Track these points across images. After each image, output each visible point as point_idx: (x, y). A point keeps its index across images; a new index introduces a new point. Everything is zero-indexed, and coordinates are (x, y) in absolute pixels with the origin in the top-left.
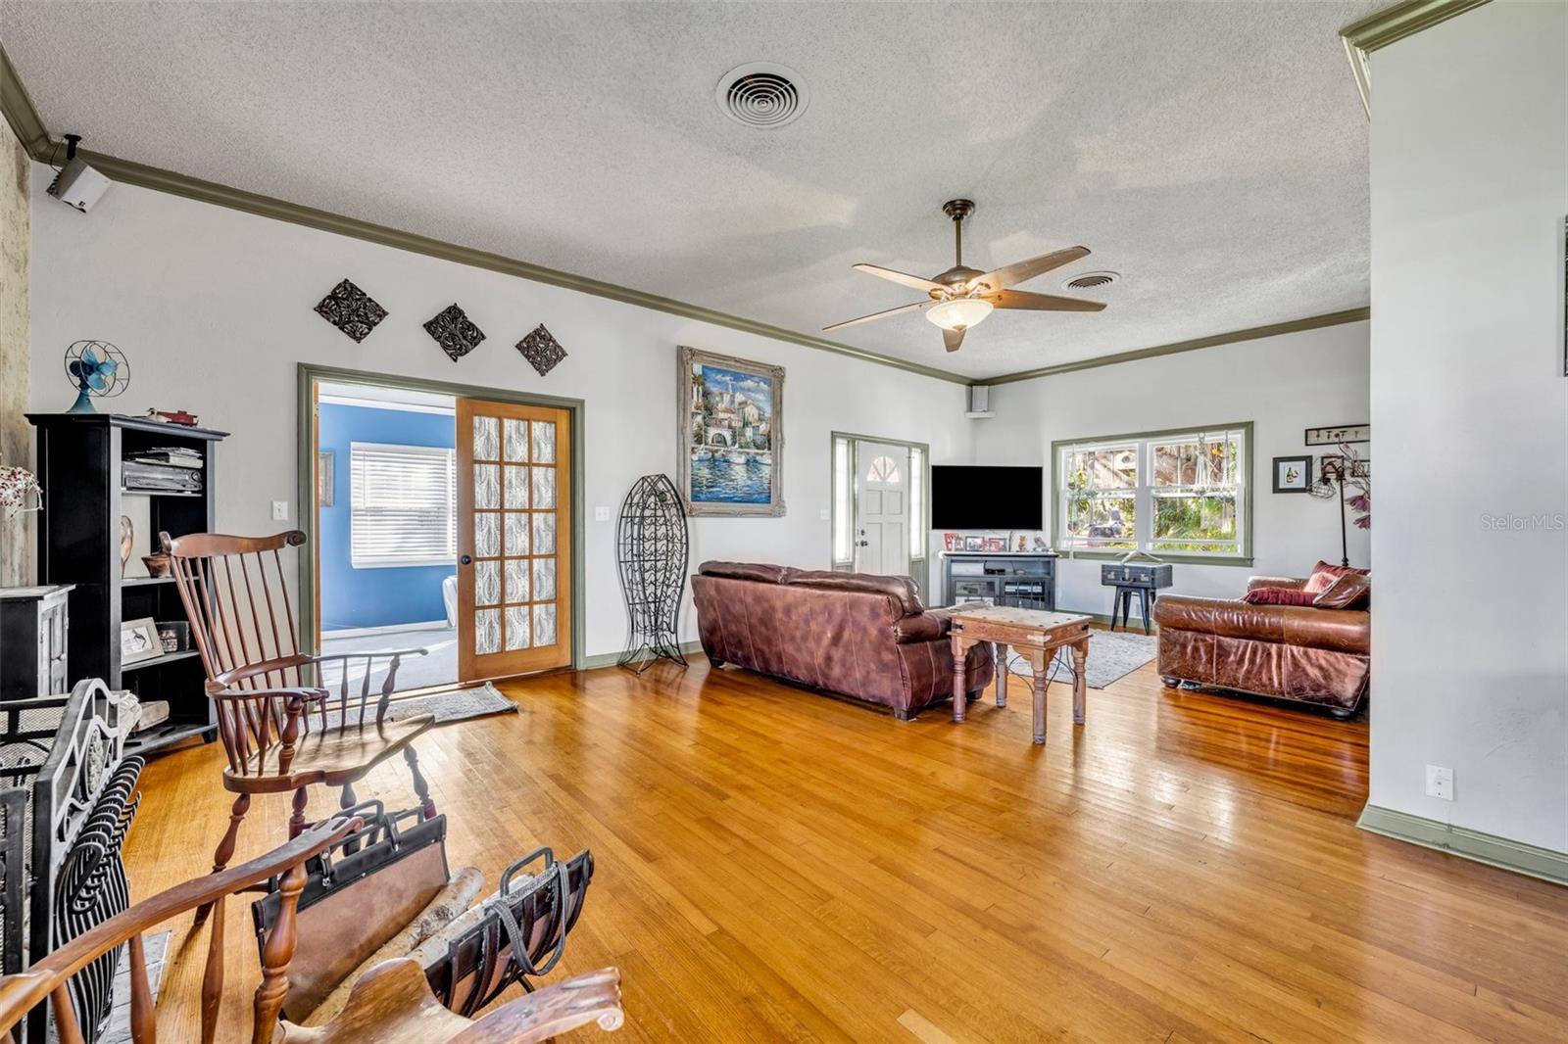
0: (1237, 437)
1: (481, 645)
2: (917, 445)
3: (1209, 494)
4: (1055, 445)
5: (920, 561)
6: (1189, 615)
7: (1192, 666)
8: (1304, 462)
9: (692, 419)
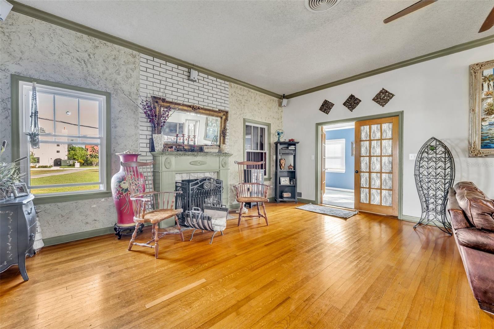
1: (363, 200)
9: (482, 102)
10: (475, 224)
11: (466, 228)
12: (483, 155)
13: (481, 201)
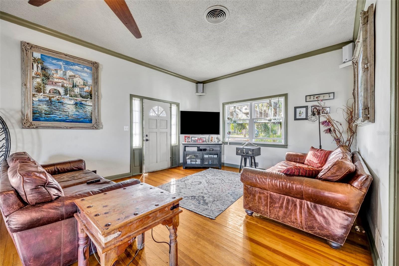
0: (282, 99)
2: (174, 103)
3: (273, 121)
4: (224, 105)
5: (176, 146)
6: (256, 180)
7: (258, 206)
8: (305, 108)
9: (33, 79)
10: (29, 201)
11: (19, 209)
12: (35, 127)
13: (34, 174)
